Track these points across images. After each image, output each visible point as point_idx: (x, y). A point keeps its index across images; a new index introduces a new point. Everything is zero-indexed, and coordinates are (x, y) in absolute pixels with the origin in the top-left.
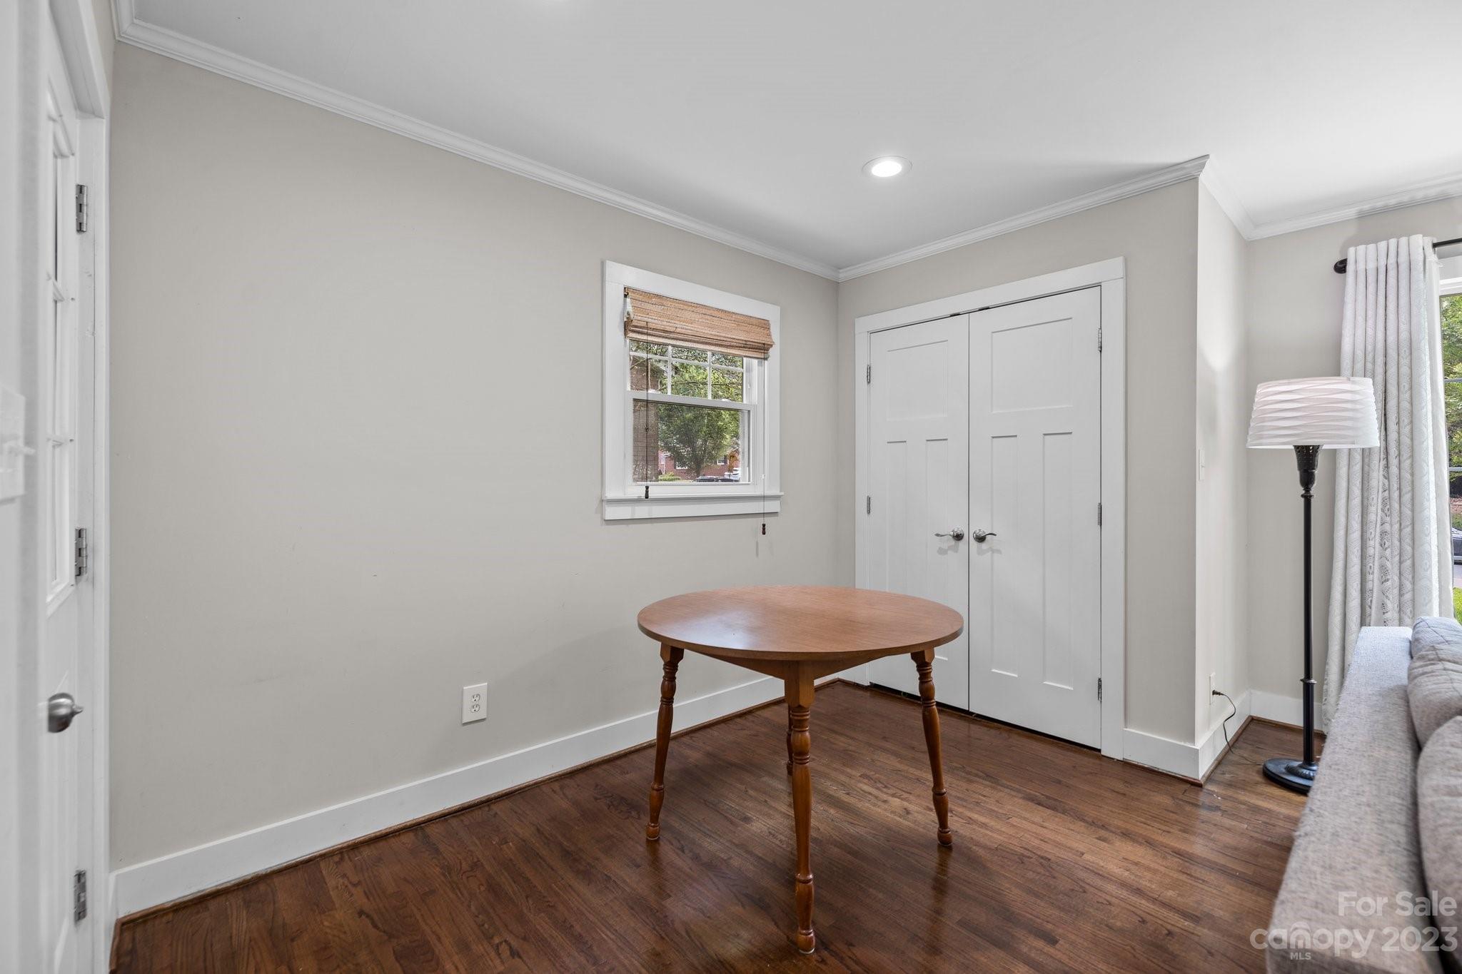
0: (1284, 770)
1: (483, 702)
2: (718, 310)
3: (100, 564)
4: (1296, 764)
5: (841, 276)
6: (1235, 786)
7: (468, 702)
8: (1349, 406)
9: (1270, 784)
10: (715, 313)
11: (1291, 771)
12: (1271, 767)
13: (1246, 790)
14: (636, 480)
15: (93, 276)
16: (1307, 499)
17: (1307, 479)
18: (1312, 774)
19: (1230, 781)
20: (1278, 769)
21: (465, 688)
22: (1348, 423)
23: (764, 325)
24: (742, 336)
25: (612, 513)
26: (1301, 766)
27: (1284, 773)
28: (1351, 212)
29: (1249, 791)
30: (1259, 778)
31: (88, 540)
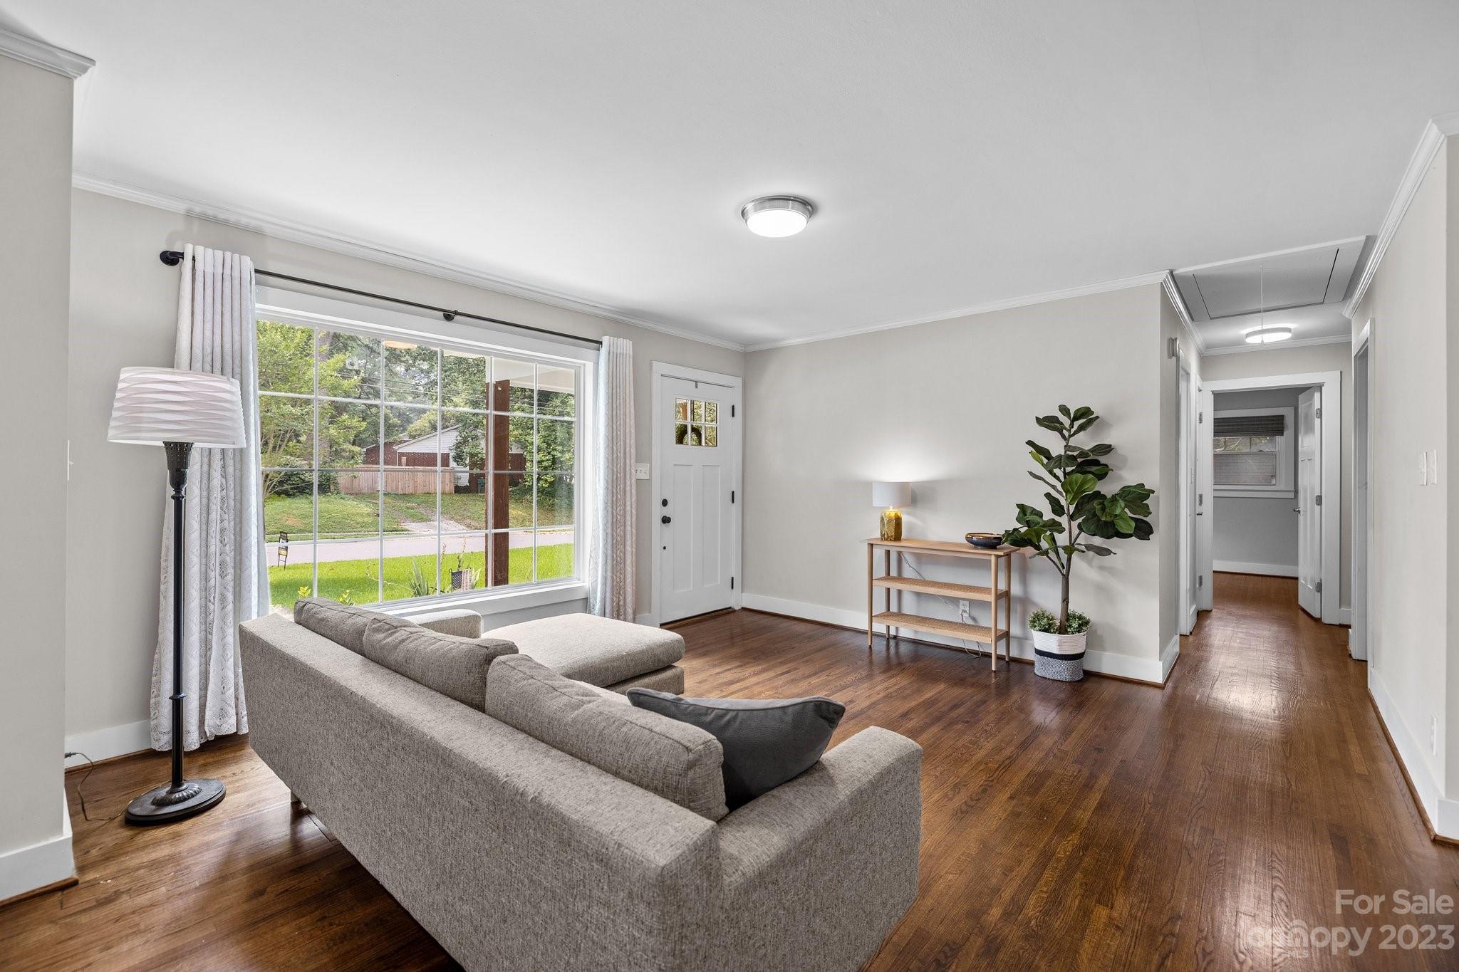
0: (154, 807)
4: (163, 793)
6: (114, 857)
8: (229, 406)
9: (146, 830)
11: (161, 803)
12: (137, 811)
13: (128, 852)
16: (178, 500)
17: (178, 480)
18: (185, 794)
19: (102, 855)
20: (144, 808)
22: (229, 423)
26: (171, 792)
27: (155, 810)
29: (133, 852)
30: (127, 833)
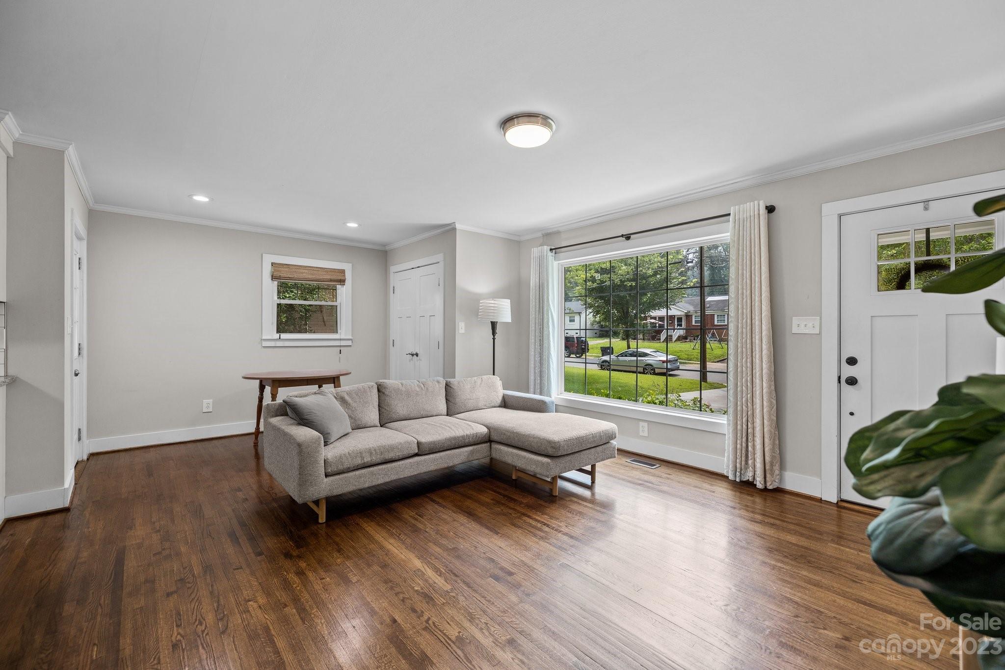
1: (211, 406)
2: (317, 268)
3: (85, 352)
5: (387, 248)
7: (205, 405)
8: (492, 308)
10: (316, 269)
14: (277, 333)
15: (83, 280)
16: (494, 339)
17: (494, 333)
21: (204, 401)
22: (492, 314)
23: (343, 272)
24: (329, 277)
25: (265, 344)
28: (539, 234)
31: (82, 346)
